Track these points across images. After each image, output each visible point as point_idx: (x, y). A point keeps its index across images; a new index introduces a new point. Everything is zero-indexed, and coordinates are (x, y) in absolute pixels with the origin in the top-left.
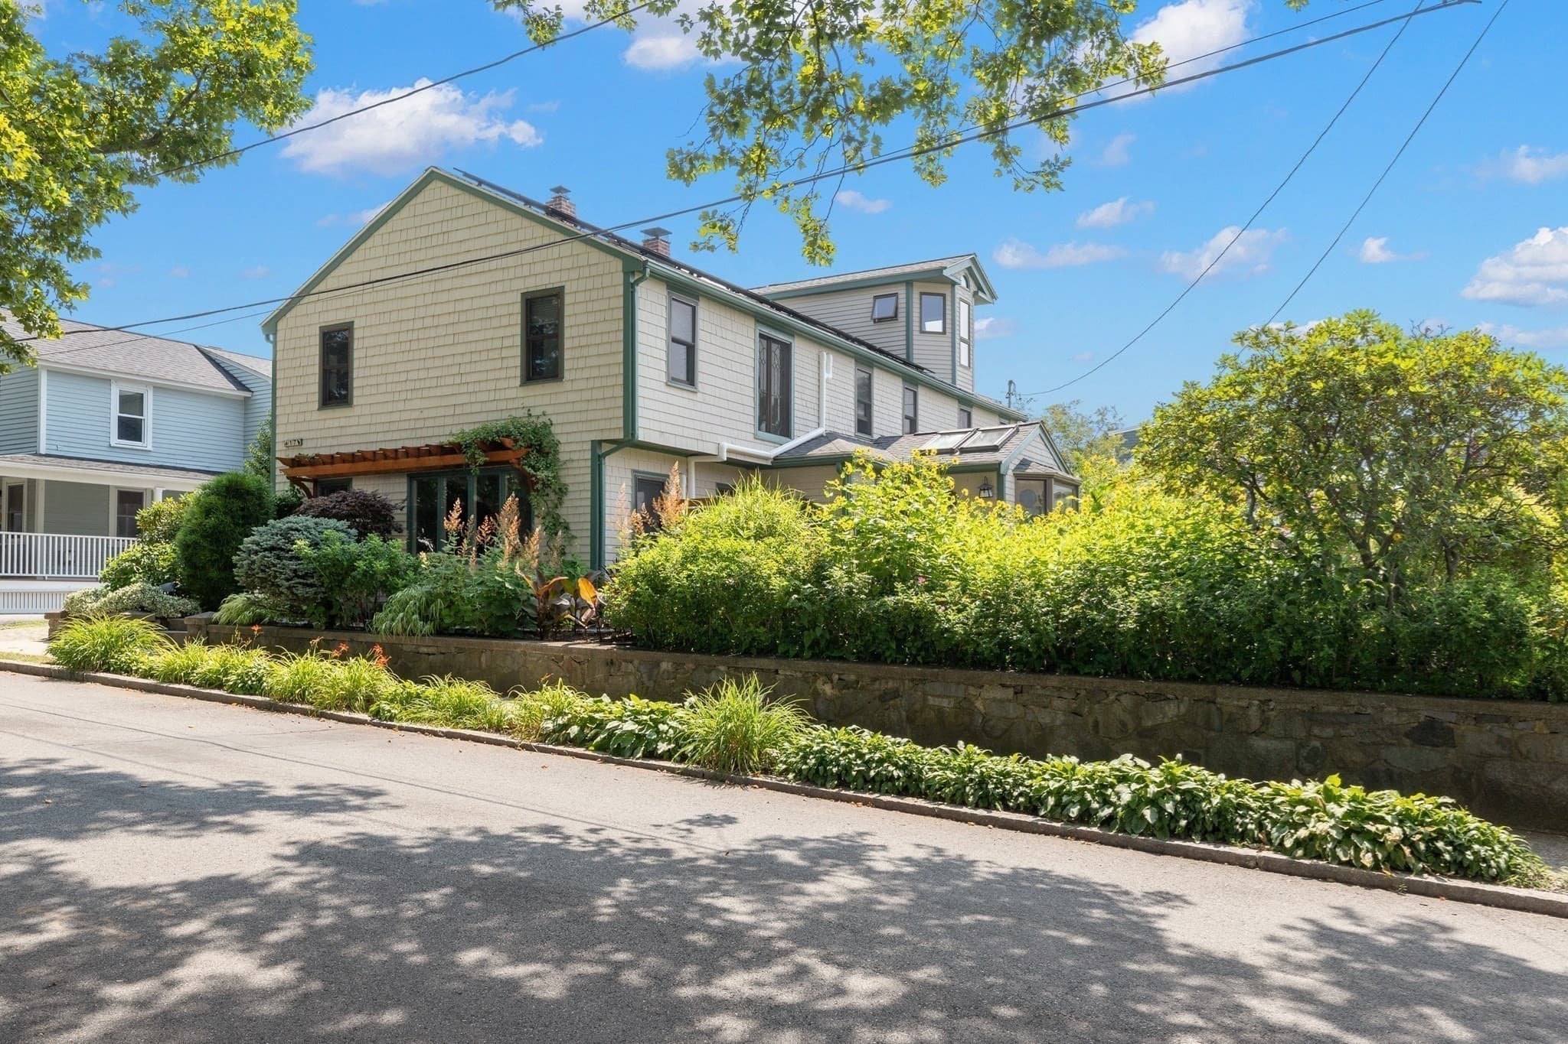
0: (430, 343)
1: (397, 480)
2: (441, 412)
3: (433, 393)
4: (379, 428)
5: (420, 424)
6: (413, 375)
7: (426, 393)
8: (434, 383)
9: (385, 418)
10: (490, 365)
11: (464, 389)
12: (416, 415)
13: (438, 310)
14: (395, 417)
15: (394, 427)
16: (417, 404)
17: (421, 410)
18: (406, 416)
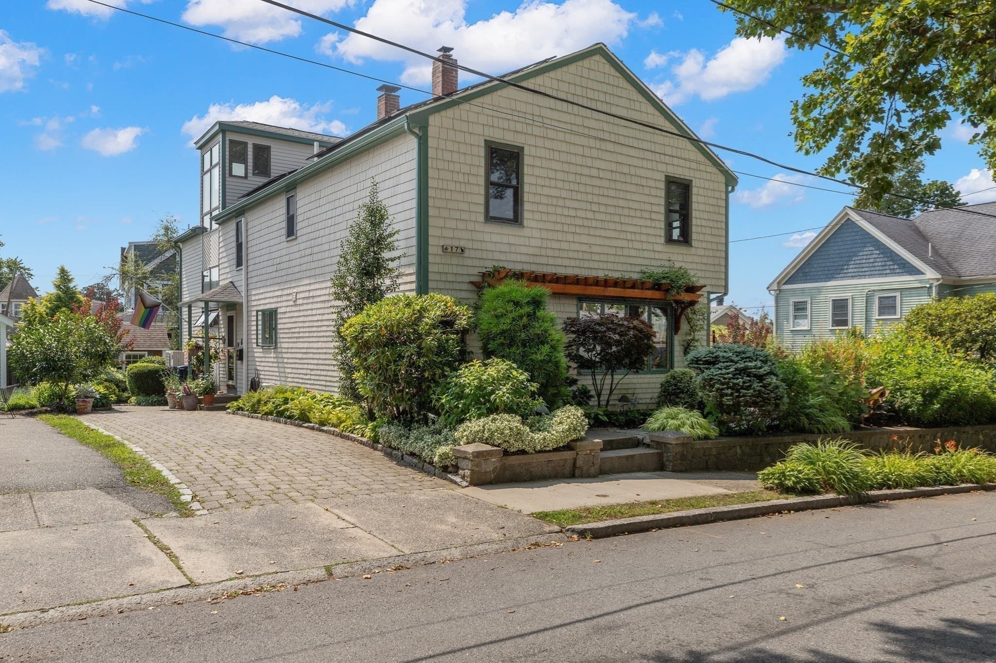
0: (596, 191)
1: (567, 301)
2: (605, 250)
3: (598, 232)
4: (550, 253)
5: (587, 256)
6: (581, 214)
7: (592, 232)
8: (599, 225)
9: (556, 245)
10: (642, 222)
11: (622, 236)
12: (584, 248)
13: (603, 165)
14: (565, 246)
15: (564, 254)
16: (584, 239)
17: (590, 245)
18: (576, 247)
